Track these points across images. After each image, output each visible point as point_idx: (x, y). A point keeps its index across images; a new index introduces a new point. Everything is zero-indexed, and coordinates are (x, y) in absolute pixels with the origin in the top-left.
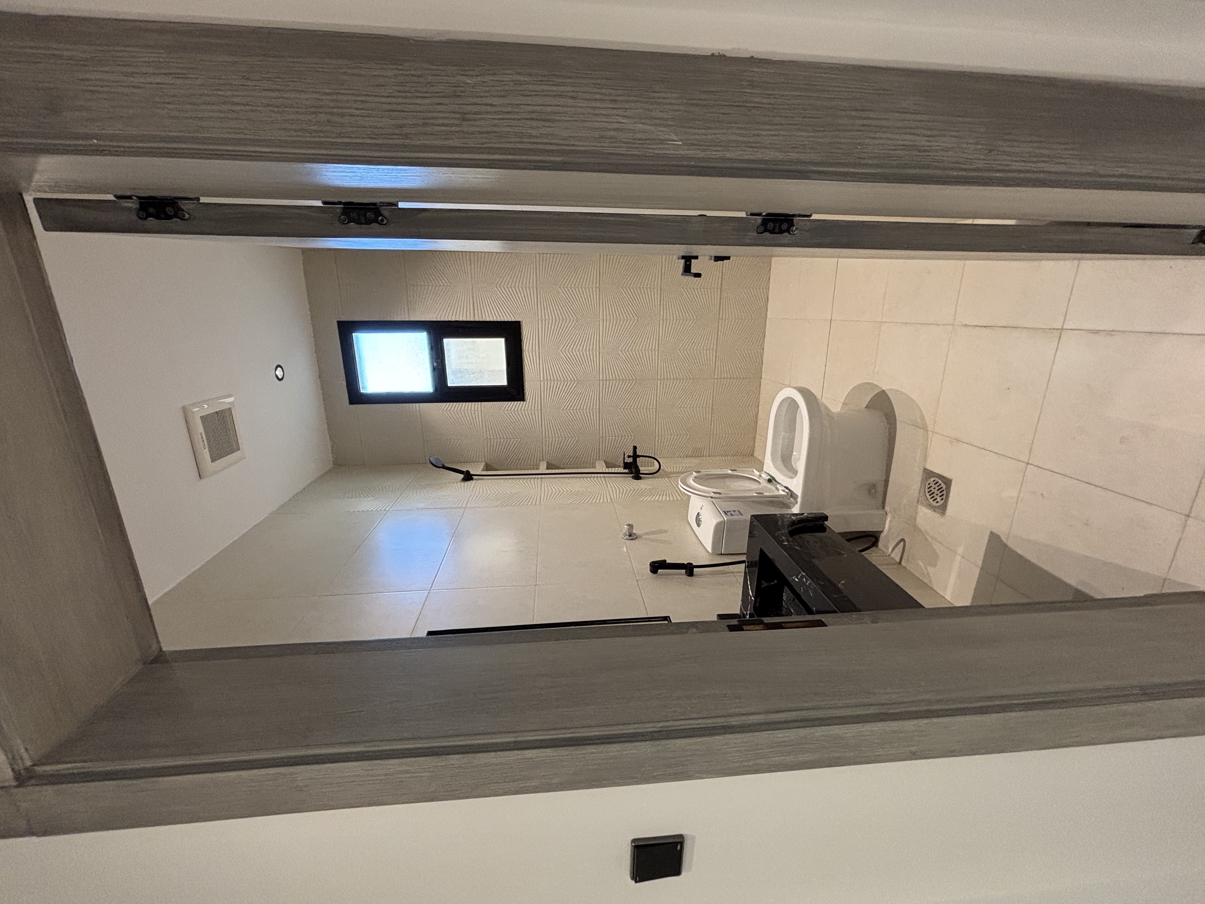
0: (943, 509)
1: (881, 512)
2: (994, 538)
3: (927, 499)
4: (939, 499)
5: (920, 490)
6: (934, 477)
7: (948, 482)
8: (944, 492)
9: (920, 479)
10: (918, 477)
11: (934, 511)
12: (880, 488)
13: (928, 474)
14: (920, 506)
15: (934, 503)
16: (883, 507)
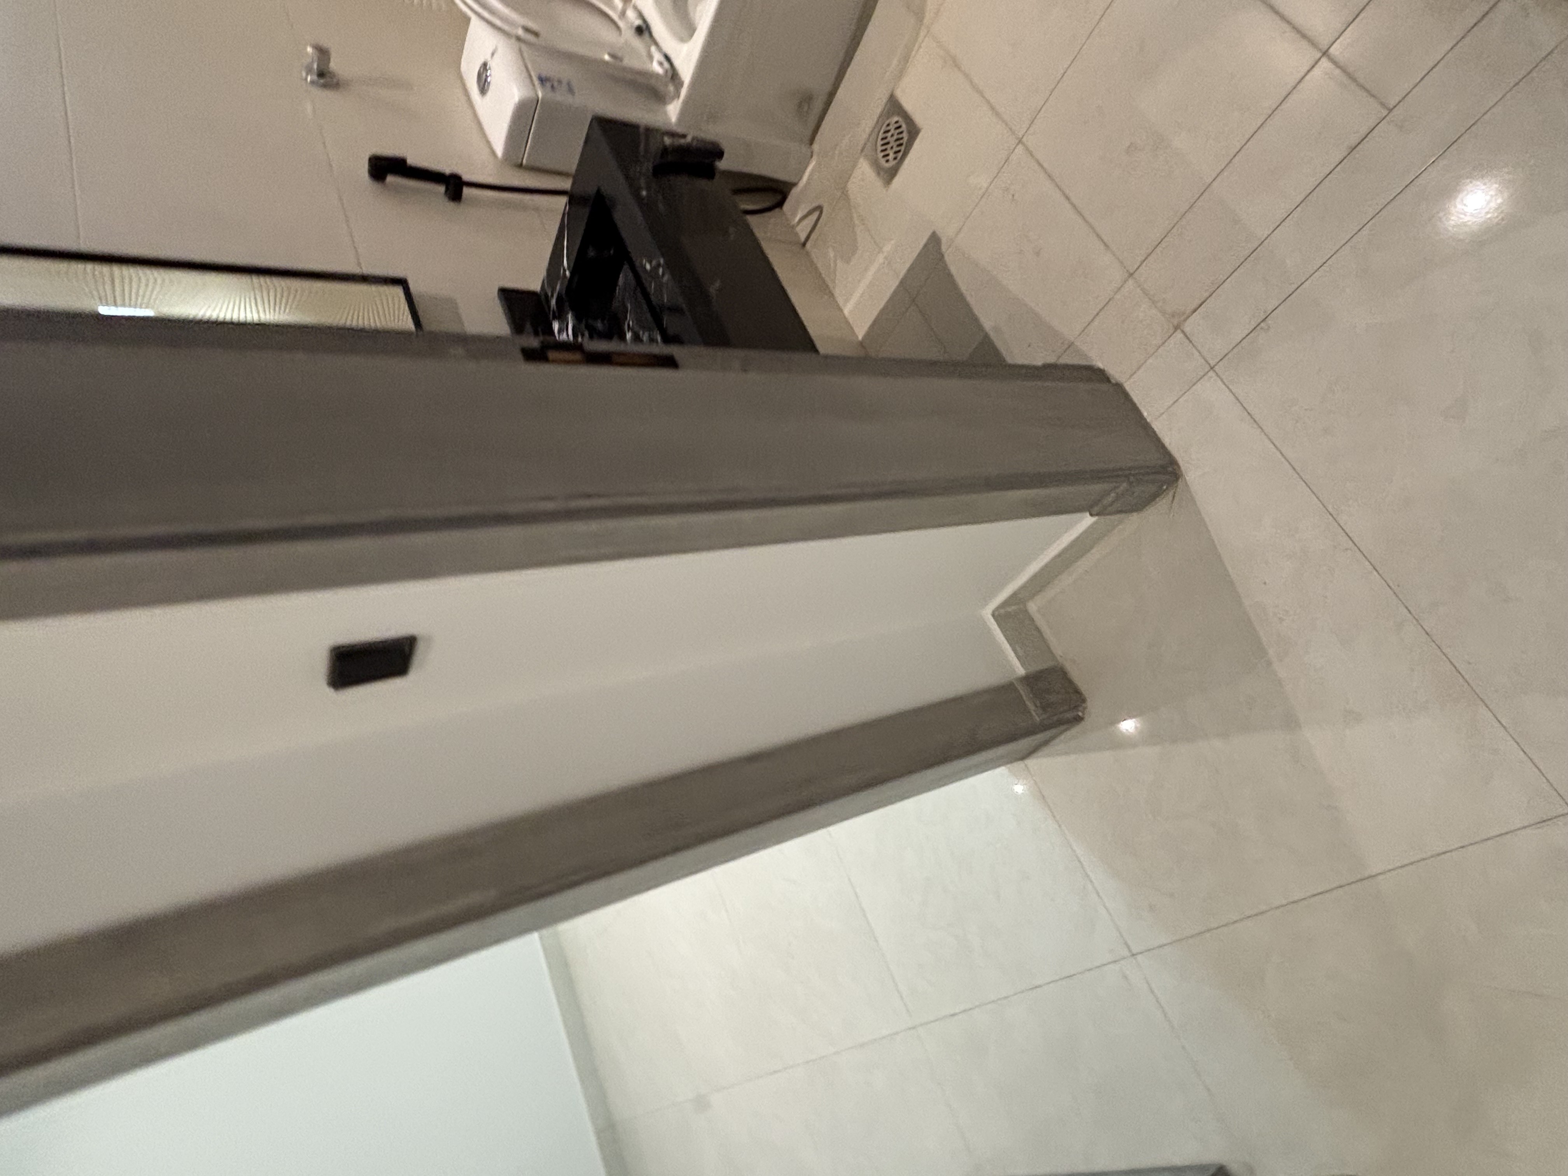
0: (890, 175)
1: (804, 149)
2: (934, 240)
3: (876, 150)
4: (891, 156)
5: (872, 131)
6: (898, 114)
7: (914, 132)
8: (903, 148)
9: (879, 111)
10: (877, 105)
11: (878, 174)
12: (818, 105)
13: (894, 106)
14: (861, 160)
15: (882, 161)
16: (812, 141)
